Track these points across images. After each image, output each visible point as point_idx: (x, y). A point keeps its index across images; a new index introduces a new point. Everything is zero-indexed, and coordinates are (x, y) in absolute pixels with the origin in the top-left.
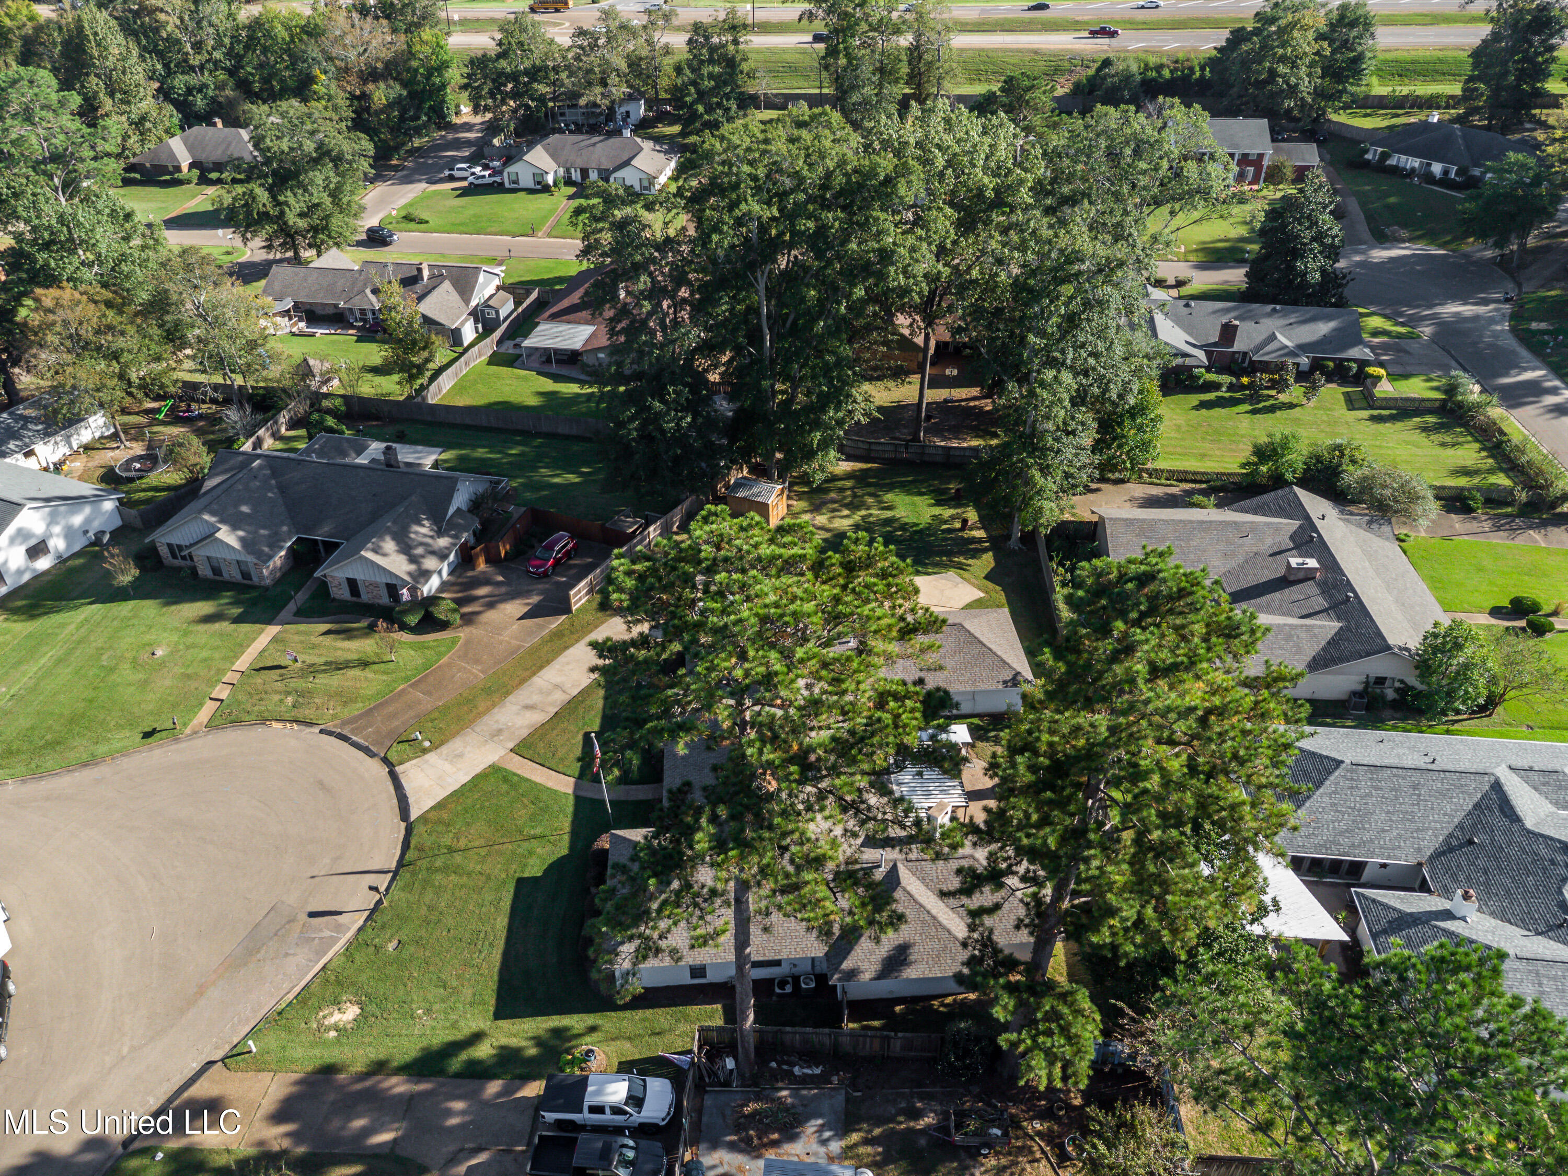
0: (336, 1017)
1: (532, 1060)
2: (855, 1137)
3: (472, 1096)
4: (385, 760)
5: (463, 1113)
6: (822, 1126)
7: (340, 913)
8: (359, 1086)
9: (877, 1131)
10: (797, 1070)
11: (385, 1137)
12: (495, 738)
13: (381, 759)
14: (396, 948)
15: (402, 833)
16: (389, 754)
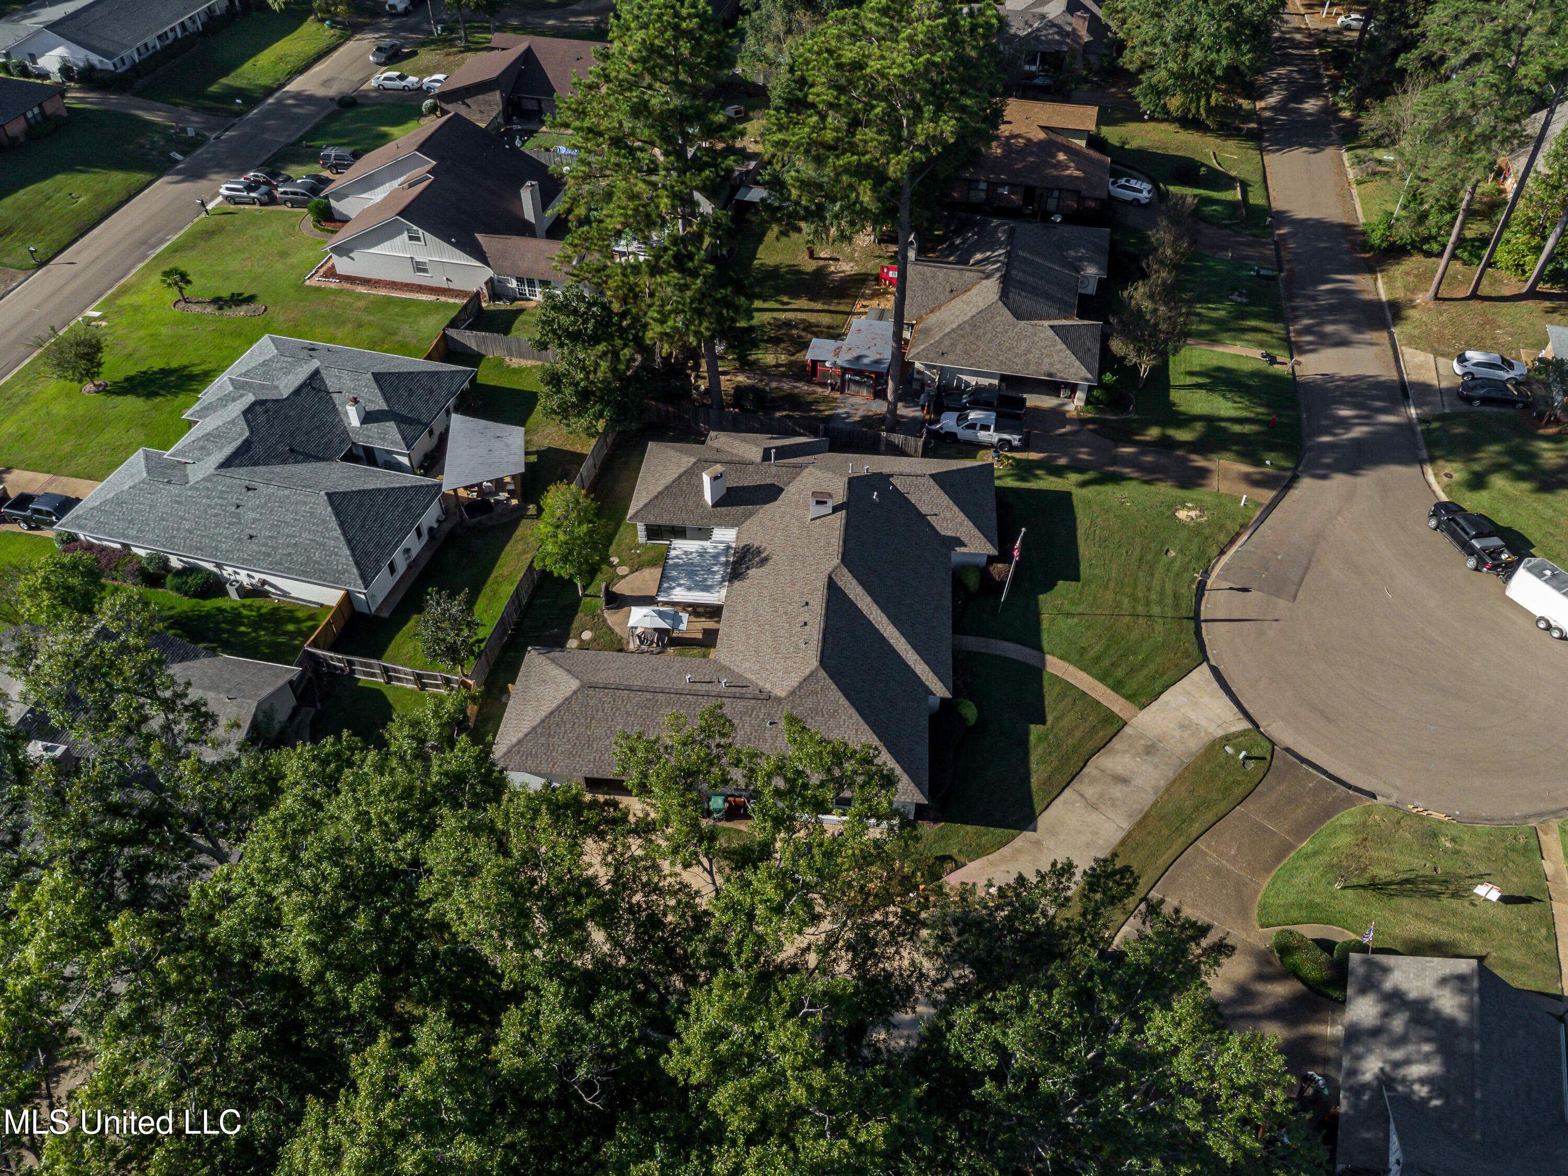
4: (1271, 741)
7: (1231, 588)
12: (1150, 743)
13: (1276, 744)
14: (1168, 550)
15: (1210, 655)
16: (1268, 744)
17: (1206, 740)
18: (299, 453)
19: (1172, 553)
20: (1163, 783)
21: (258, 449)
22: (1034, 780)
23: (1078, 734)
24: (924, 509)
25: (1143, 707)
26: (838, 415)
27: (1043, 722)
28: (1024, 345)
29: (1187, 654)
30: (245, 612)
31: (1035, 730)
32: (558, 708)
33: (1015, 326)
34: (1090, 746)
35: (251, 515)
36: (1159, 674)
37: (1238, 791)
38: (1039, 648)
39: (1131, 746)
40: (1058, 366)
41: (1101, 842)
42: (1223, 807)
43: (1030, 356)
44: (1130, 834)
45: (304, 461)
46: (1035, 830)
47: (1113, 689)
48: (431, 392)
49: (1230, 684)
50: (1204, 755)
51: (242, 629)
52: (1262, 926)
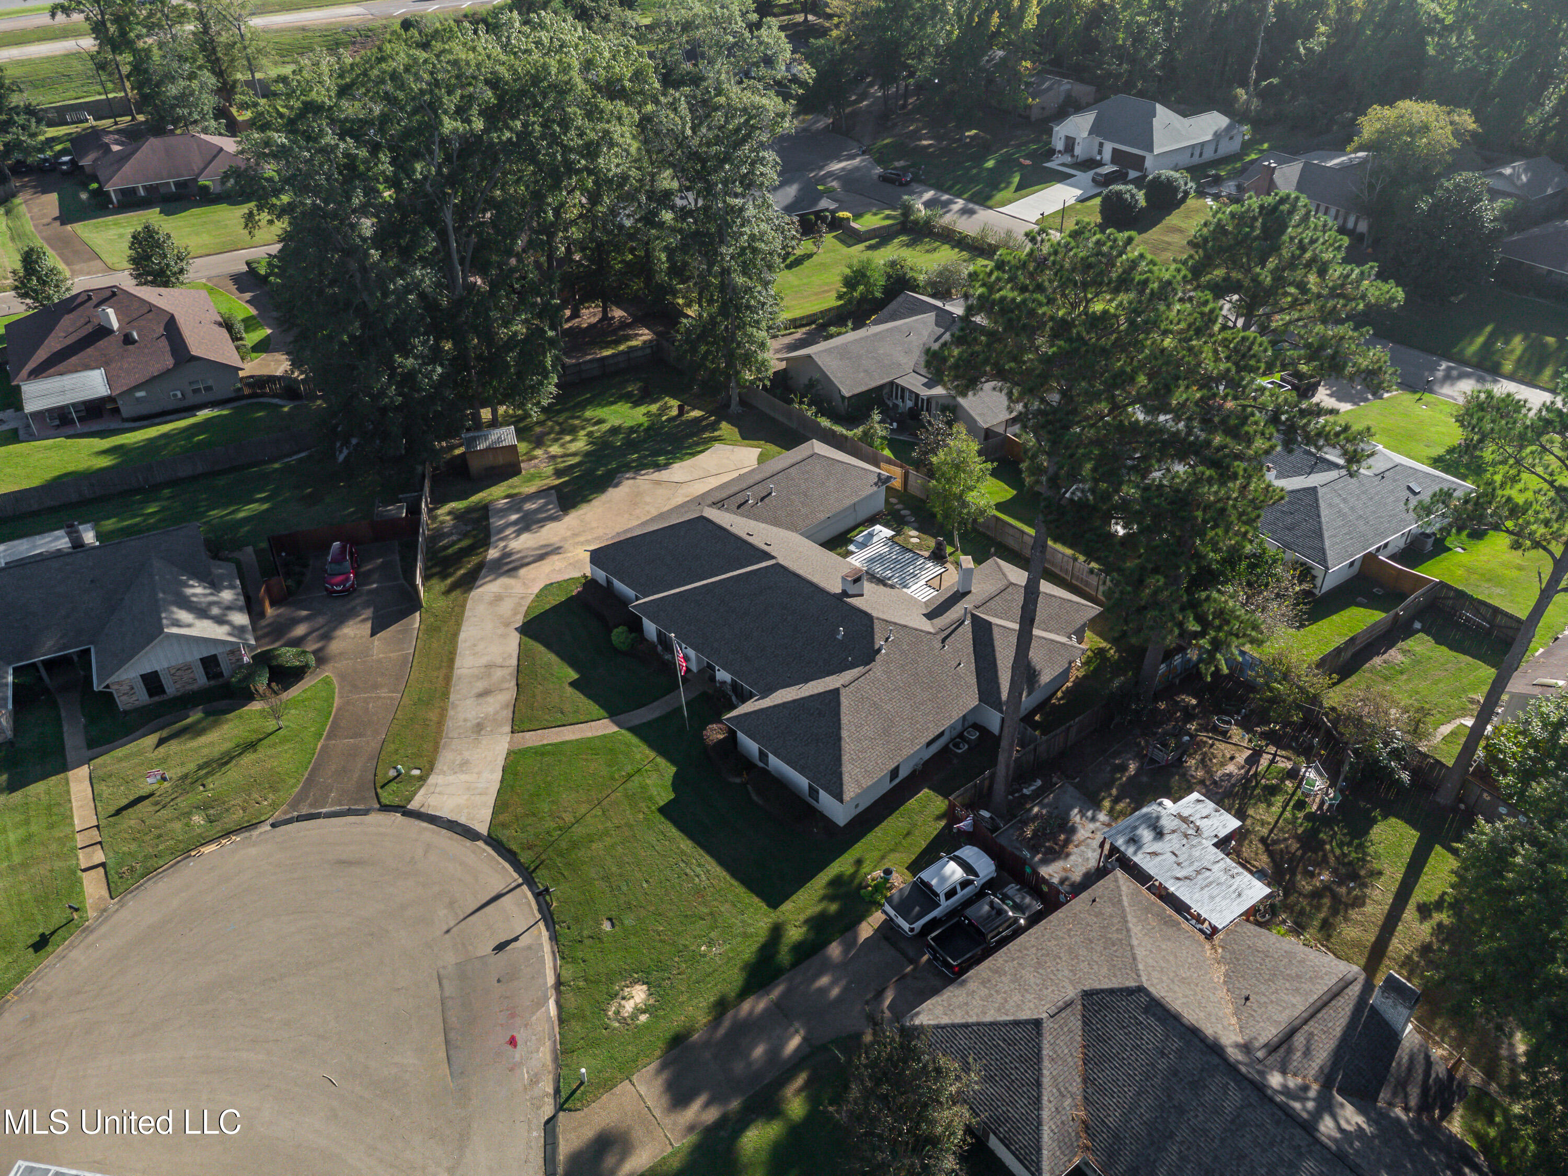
0: (629, 1006)
1: (840, 914)
2: (1107, 804)
3: (826, 966)
4: (386, 808)
5: (834, 983)
6: (1080, 811)
7: (516, 939)
8: (721, 1031)
9: (1114, 792)
10: (1025, 791)
11: (795, 1042)
12: (483, 732)
13: (379, 810)
14: (613, 925)
15: (489, 849)
16: (385, 801)
17: (439, 766)
19: (605, 927)
23: (541, 696)
25: (510, 753)
29: (506, 825)
31: (571, 677)
34: (524, 698)
37: (391, 747)
39: (495, 720)
41: (468, 652)
42: (395, 728)
44: (451, 667)
46: (516, 628)
47: (543, 746)
49: (450, 834)
50: (436, 752)
52: (327, 677)
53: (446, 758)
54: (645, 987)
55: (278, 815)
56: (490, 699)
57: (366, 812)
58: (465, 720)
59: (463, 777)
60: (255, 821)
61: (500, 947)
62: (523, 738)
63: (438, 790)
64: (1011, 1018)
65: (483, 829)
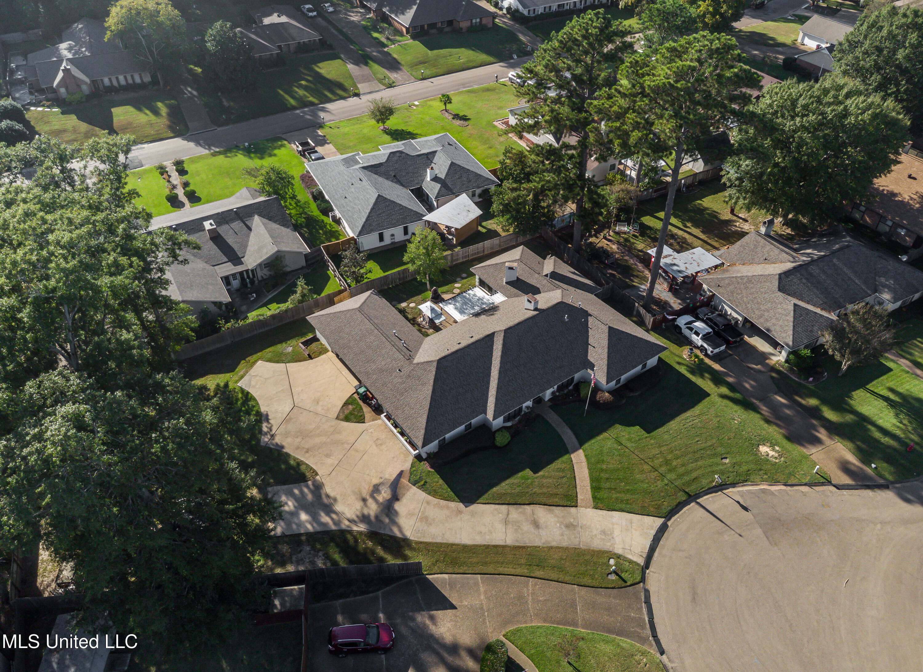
0: (771, 453)
1: (709, 373)
4: (643, 580)
7: (738, 502)
12: (575, 524)
13: (644, 583)
14: (726, 458)
15: (673, 519)
16: (638, 579)
17: (607, 546)
18: (397, 179)
19: (727, 461)
20: (554, 544)
21: (383, 169)
22: (495, 489)
23: (544, 490)
24: (591, 341)
25: (596, 508)
26: (639, 288)
27: (535, 471)
28: (769, 305)
29: (658, 507)
30: (328, 227)
31: (528, 472)
32: (343, 312)
33: (773, 292)
34: (544, 500)
35: (353, 190)
36: (627, 502)
37: (587, 580)
38: (581, 443)
39: (563, 517)
40: (778, 328)
41: (488, 537)
42: (567, 579)
43: (766, 314)
44: (504, 547)
45: (395, 182)
46: (466, 507)
47: (592, 488)
48: (470, 181)
49: (663, 539)
50: (593, 551)
51: (321, 231)
52: (504, 636)
53: (598, 544)
54: (760, 447)
55: (653, 651)
56: (542, 521)
57: (647, 592)
58: (562, 535)
59: (617, 532)
60: (661, 666)
61: (746, 509)
62: (582, 500)
63: (627, 547)
64: (792, 312)
65: (659, 522)
